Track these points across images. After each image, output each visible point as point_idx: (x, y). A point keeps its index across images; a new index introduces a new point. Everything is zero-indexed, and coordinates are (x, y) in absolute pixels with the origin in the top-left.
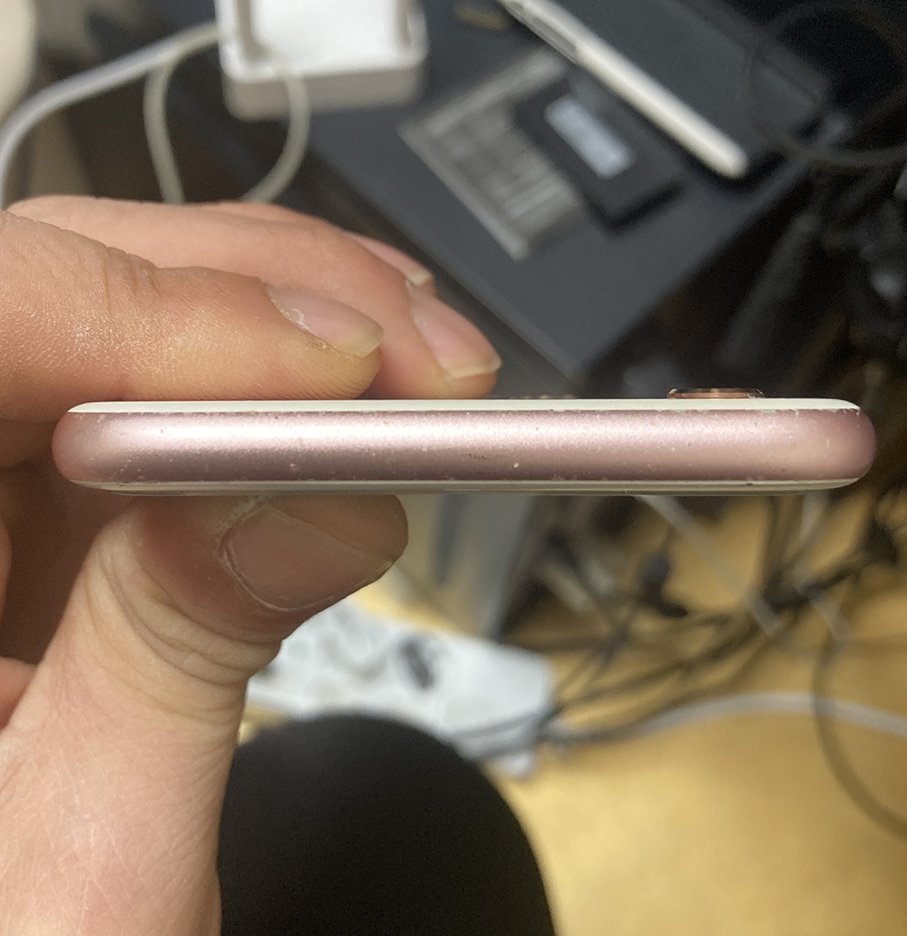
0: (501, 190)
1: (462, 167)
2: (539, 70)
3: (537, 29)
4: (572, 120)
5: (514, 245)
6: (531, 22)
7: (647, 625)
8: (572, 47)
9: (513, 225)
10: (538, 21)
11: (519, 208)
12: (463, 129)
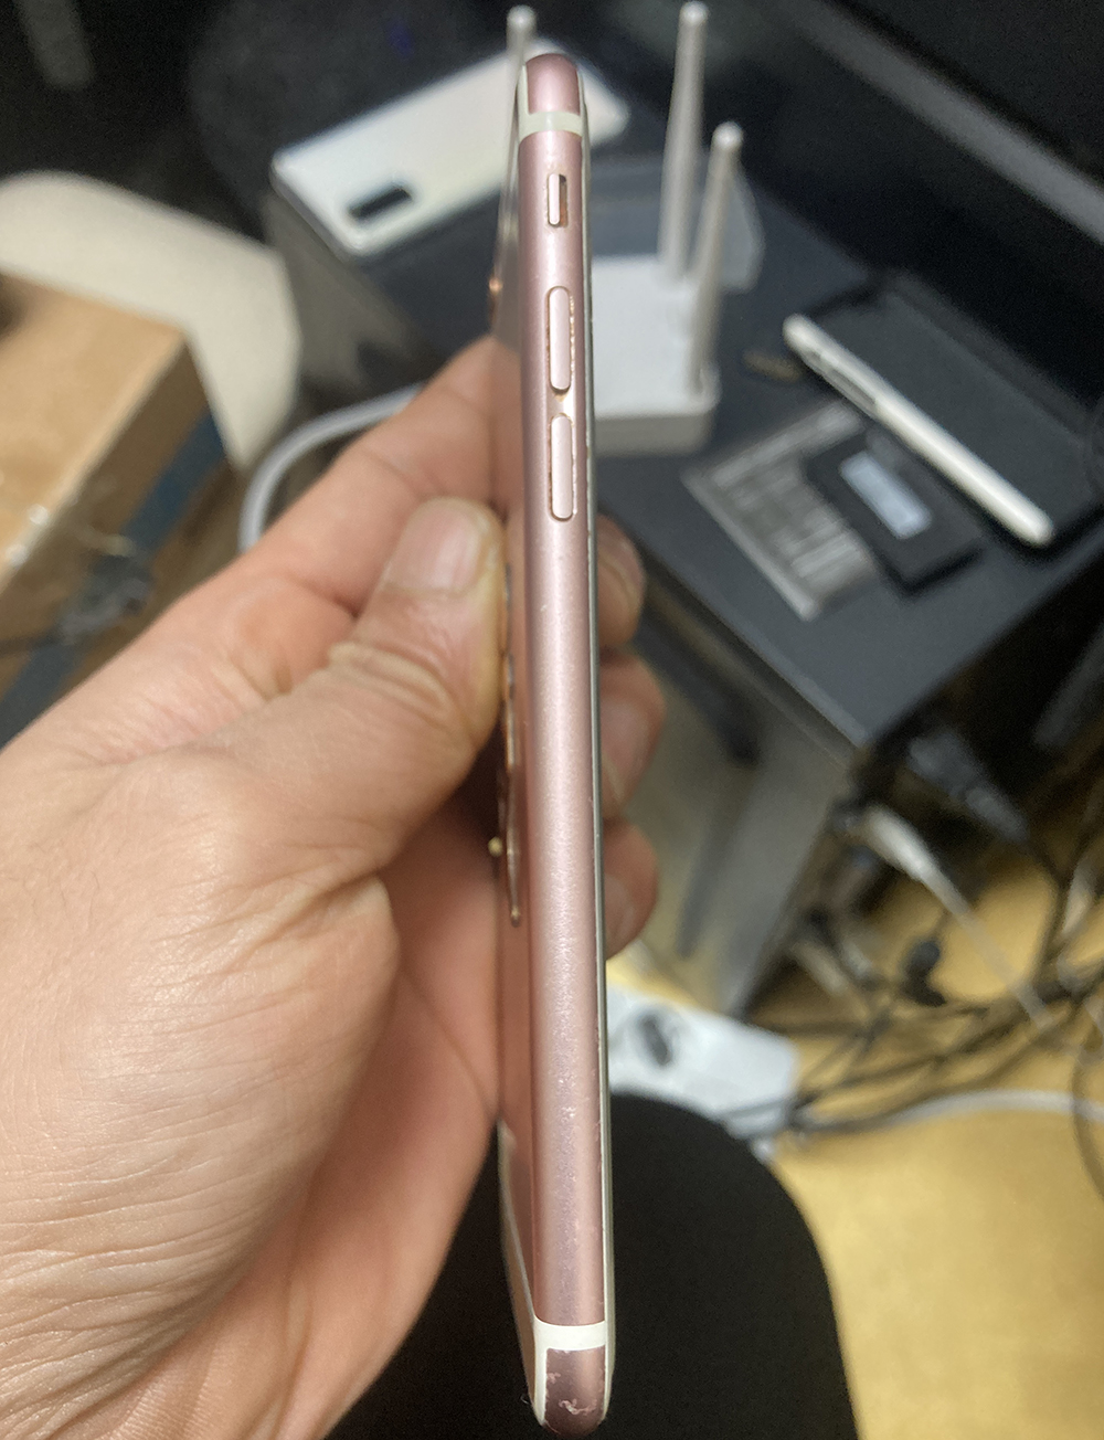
0: (791, 547)
1: (748, 520)
2: (832, 423)
3: (834, 381)
4: (868, 477)
5: (803, 605)
6: (826, 372)
8: (871, 401)
9: (802, 583)
10: (836, 372)
11: (808, 566)
12: (750, 481)
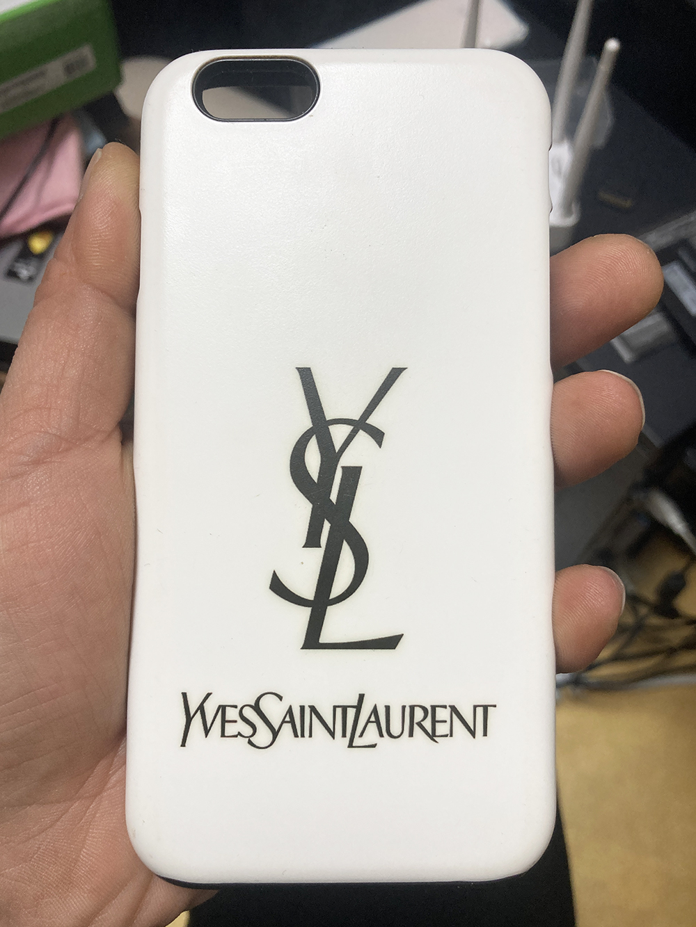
7: (655, 621)
